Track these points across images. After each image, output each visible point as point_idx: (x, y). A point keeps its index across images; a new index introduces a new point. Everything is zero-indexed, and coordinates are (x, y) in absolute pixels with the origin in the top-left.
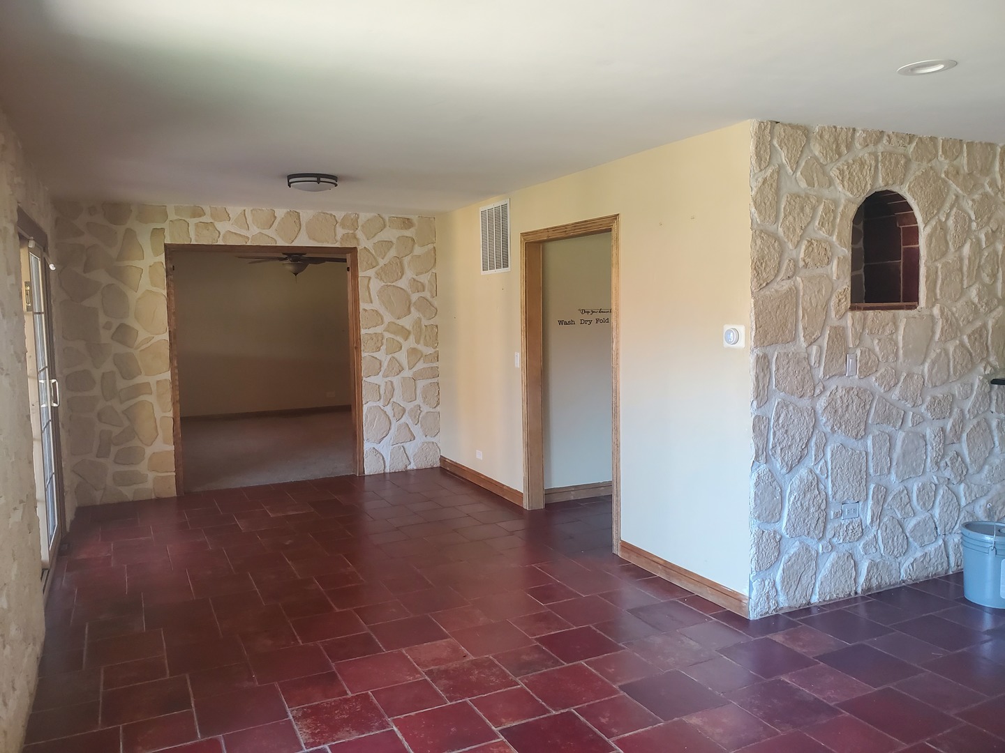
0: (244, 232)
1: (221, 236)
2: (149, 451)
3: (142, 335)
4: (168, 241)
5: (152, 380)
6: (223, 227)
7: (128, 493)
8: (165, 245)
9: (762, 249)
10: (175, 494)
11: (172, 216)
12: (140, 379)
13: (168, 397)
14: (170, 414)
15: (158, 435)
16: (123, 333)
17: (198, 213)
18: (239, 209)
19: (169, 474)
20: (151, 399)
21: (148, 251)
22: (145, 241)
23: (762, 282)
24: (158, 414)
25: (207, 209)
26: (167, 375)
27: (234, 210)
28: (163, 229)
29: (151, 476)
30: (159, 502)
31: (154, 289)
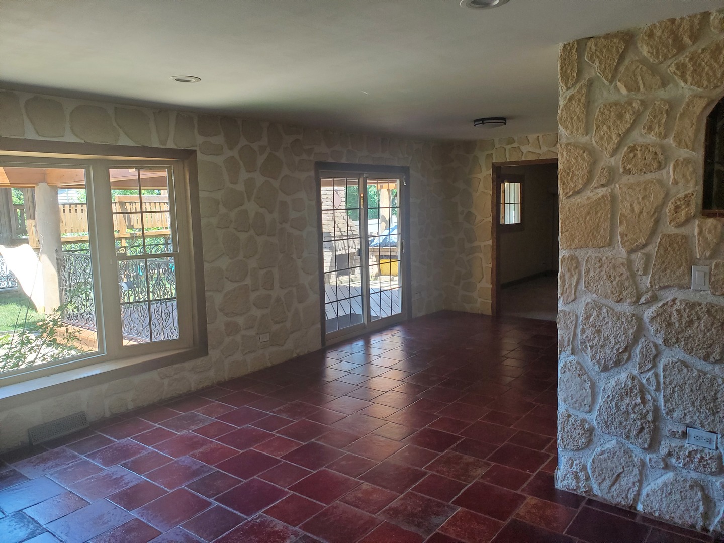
0: (538, 151)
1: (524, 155)
2: (479, 286)
3: (479, 218)
4: (494, 162)
5: (482, 244)
6: (525, 149)
7: (468, 308)
8: (493, 164)
9: (568, 161)
10: (491, 314)
11: (497, 146)
12: (476, 244)
13: (489, 255)
14: (490, 266)
15: (483, 277)
16: (469, 216)
17: (510, 141)
18: (536, 136)
19: (489, 301)
20: (481, 255)
21: (484, 168)
22: (482, 161)
23: (568, 190)
24: (484, 265)
25: (516, 139)
26: (490, 242)
27: (532, 137)
28: (492, 154)
29: (479, 300)
30: (482, 316)
31: (486, 191)
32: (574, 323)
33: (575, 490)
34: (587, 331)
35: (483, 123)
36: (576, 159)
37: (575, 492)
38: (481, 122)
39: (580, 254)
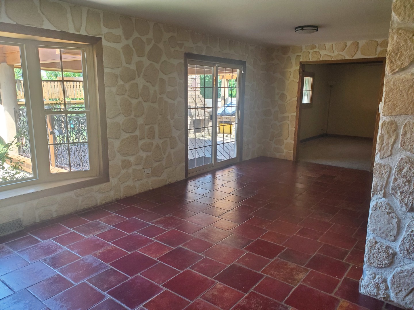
0: (331, 54)
1: (322, 56)
2: (285, 141)
3: (288, 98)
4: (301, 60)
5: (290, 115)
6: (323, 53)
7: (278, 155)
8: (300, 63)
10: (292, 160)
11: (304, 50)
12: (286, 114)
13: (294, 122)
14: (294, 129)
15: (289, 136)
16: (283, 96)
17: (313, 47)
18: (330, 44)
19: (291, 151)
20: (289, 122)
21: (294, 64)
22: (293, 61)
23: (395, 68)
24: (290, 129)
25: (317, 45)
26: (295, 114)
27: (328, 45)
28: (300, 55)
29: (285, 151)
30: (287, 161)
31: (294, 80)
32: (388, 173)
33: (375, 296)
34: (399, 180)
35: (302, 29)
36: (405, 41)
37: (375, 297)
38: (301, 29)
39: (399, 120)
